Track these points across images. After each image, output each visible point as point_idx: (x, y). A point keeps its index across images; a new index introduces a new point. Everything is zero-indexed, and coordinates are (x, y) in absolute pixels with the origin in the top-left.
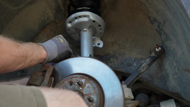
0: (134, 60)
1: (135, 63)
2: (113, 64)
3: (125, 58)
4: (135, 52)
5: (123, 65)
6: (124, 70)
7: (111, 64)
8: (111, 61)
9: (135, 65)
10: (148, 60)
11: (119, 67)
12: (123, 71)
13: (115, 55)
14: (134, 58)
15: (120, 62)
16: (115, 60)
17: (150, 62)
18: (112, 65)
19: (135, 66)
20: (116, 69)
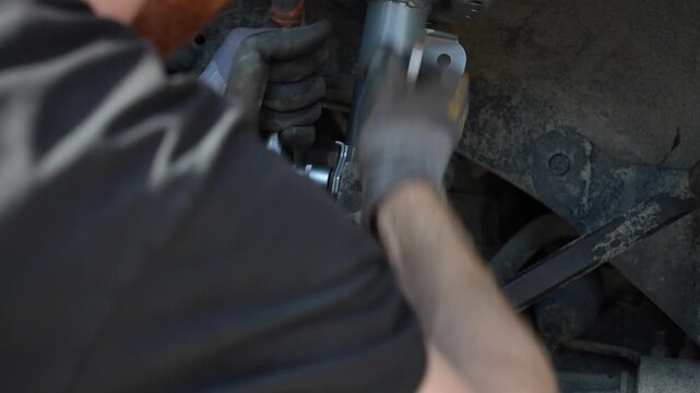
0: (588, 153)
1: (588, 167)
2: (484, 142)
3: (550, 127)
4: (607, 115)
5: (530, 161)
6: (530, 182)
7: (476, 138)
8: (481, 125)
9: (586, 174)
10: (650, 210)
11: (510, 161)
12: (522, 187)
13: (509, 98)
14: (592, 144)
15: (521, 141)
16: (500, 123)
17: (655, 226)
18: (480, 143)
19: (585, 182)
20: (493, 166)
